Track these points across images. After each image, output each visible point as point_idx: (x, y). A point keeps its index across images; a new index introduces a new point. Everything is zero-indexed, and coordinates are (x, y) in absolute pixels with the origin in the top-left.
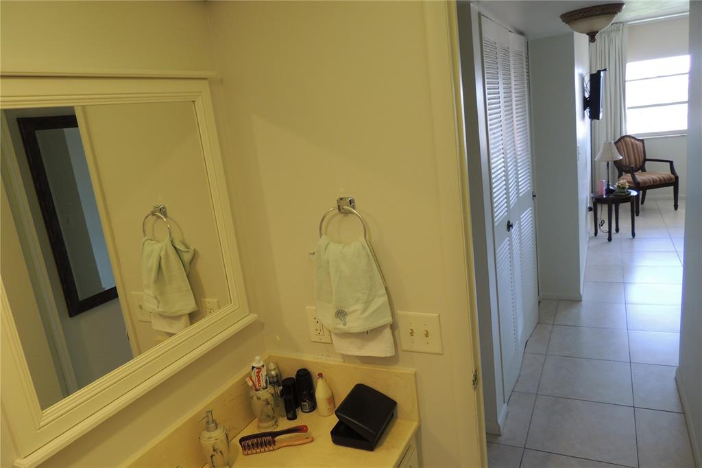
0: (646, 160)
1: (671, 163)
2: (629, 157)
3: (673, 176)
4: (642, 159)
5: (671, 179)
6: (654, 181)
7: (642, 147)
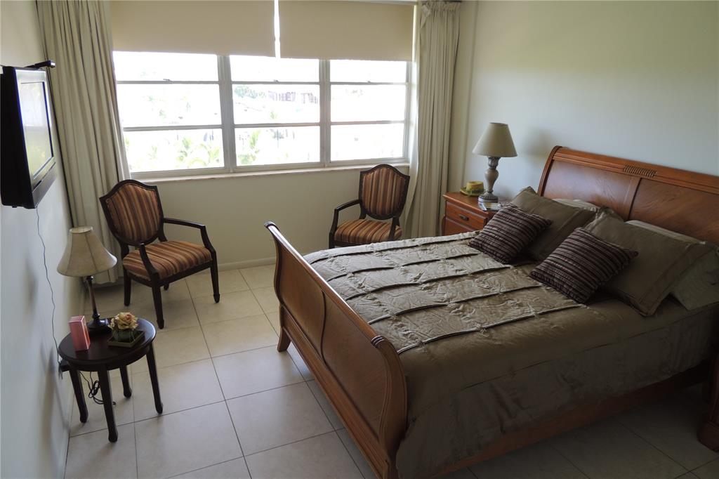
0: (163, 220)
1: (203, 229)
2: (135, 218)
3: (207, 252)
4: (157, 221)
5: (206, 257)
6: (181, 265)
7: (154, 200)
